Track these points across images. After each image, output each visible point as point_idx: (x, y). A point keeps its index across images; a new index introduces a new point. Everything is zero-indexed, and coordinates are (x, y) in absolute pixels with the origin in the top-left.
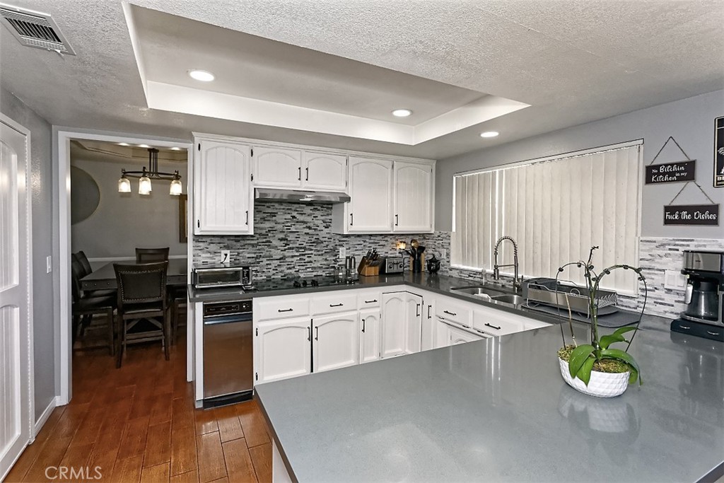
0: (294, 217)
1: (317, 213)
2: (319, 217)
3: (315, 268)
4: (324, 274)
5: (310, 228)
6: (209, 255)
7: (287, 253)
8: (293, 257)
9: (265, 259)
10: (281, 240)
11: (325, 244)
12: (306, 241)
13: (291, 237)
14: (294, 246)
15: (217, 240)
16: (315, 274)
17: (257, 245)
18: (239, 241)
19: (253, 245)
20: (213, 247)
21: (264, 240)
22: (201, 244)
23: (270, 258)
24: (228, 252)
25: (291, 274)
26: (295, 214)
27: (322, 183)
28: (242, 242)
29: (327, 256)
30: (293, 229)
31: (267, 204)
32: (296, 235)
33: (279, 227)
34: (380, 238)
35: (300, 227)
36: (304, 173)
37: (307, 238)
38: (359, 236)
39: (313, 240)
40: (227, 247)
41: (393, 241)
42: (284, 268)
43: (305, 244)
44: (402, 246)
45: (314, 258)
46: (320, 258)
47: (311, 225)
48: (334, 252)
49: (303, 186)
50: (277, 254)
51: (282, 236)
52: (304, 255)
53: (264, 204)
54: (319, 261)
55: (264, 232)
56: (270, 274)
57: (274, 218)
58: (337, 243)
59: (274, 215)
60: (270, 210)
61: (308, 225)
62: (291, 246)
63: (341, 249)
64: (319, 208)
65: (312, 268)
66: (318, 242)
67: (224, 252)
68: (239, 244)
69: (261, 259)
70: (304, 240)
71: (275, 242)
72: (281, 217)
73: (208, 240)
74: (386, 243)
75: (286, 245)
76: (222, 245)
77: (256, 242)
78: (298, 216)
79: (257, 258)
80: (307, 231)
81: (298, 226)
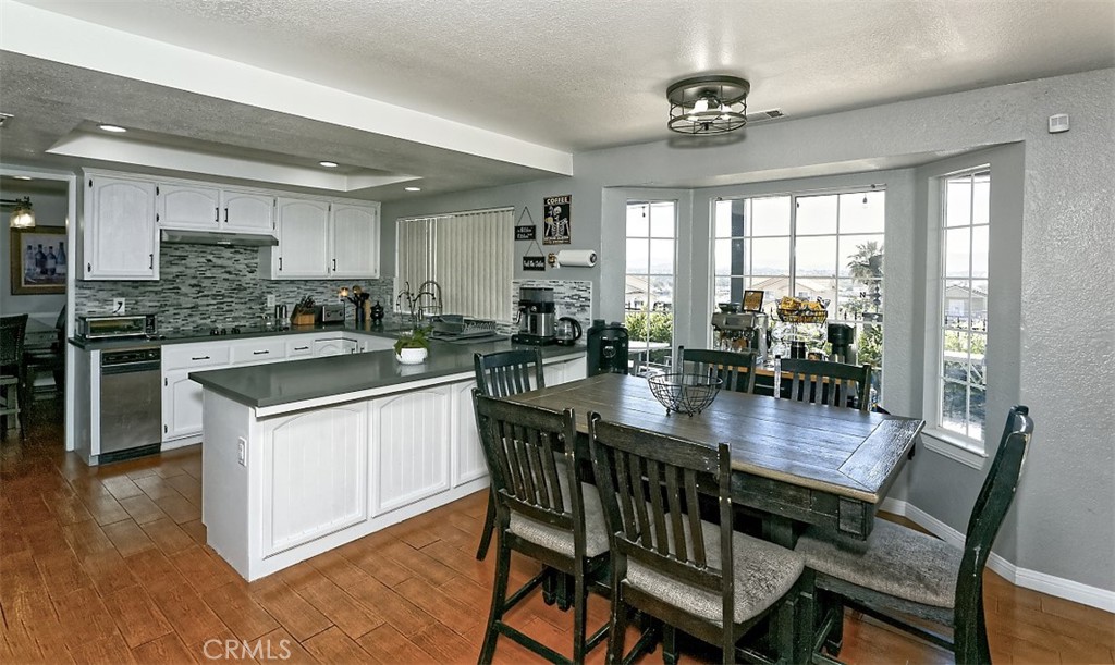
0: (209, 261)
1: (238, 256)
2: (242, 261)
3: (236, 317)
4: (247, 324)
5: (229, 273)
6: (97, 304)
7: (199, 301)
8: (208, 305)
9: (171, 308)
10: (193, 286)
11: (249, 291)
12: (226, 287)
13: (206, 283)
14: (210, 293)
15: (108, 286)
16: (236, 324)
17: (162, 292)
18: (137, 288)
19: (156, 293)
20: (102, 295)
21: (171, 287)
22: (86, 291)
23: (179, 307)
24: (123, 300)
25: (205, 324)
26: (210, 257)
28: (142, 289)
29: (252, 305)
30: (208, 274)
31: (176, 246)
32: (212, 281)
33: (190, 272)
34: (317, 284)
35: (217, 272)
36: (223, 213)
37: (227, 284)
38: (292, 282)
39: (234, 286)
40: (122, 295)
41: (334, 287)
42: (196, 318)
43: (224, 291)
44: (344, 293)
45: (235, 306)
46: (243, 306)
47: (232, 269)
48: (261, 300)
49: (222, 227)
50: (187, 302)
51: (194, 282)
52: (222, 303)
53: (173, 246)
54: (241, 310)
55: (170, 277)
56: (178, 325)
57: (183, 262)
58: (265, 289)
59: (183, 258)
60: (178, 253)
61: (228, 269)
62: (205, 293)
63: (269, 296)
64: (241, 251)
65: (233, 318)
66: (240, 288)
67: (116, 300)
68: (137, 292)
69: (166, 308)
70: (223, 287)
71: (184, 289)
72: (193, 261)
73: (96, 286)
74: (325, 290)
75: (199, 292)
76: (114, 292)
77: (160, 289)
78: (214, 260)
79: (161, 306)
80: (227, 276)
81: (214, 270)
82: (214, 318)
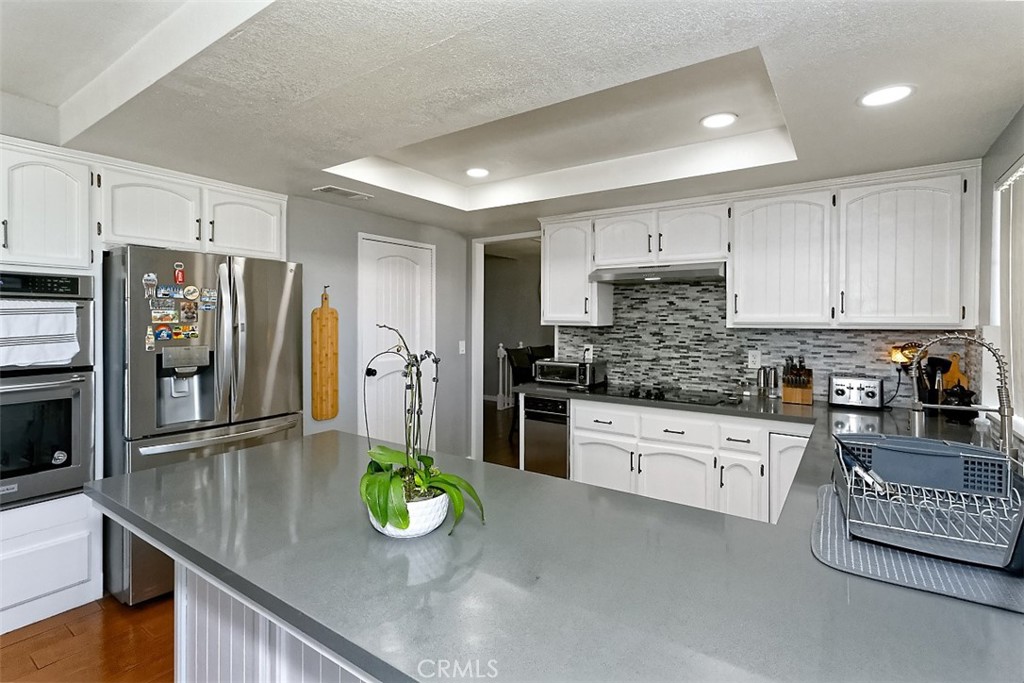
0: (671, 303)
1: (707, 296)
2: (712, 302)
3: (705, 379)
4: (720, 390)
5: (696, 318)
6: (572, 349)
7: (662, 353)
8: (670, 359)
9: (632, 359)
10: (654, 334)
11: (722, 343)
12: (691, 337)
13: (668, 331)
14: (672, 343)
15: (580, 332)
16: (705, 387)
17: (623, 340)
18: (602, 334)
19: (619, 340)
20: (577, 340)
21: (632, 334)
22: (566, 336)
23: (639, 358)
24: (591, 347)
25: (666, 382)
26: (673, 299)
27: (684, 252)
28: (607, 336)
29: (726, 363)
30: (670, 320)
31: (636, 288)
32: (674, 328)
33: (651, 317)
35: (680, 317)
36: (654, 242)
37: (692, 333)
38: (790, 332)
39: (702, 336)
40: (591, 341)
41: (883, 345)
42: (657, 374)
43: (688, 342)
44: (899, 357)
45: (702, 363)
46: (713, 364)
47: (698, 314)
48: (739, 356)
49: (654, 260)
50: (648, 353)
51: (655, 329)
52: (688, 358)
54: (710, 369)
55: (631, 323)
56: (639, 379)
57: (644, 305)
58: (744, 342)
59: (643, 301)
60: (639, 296)
61: (694, 314)
62: (667, 343)
63: (751, 353)
64: (712, 288)
65: (700, 378)
66: (709, 339)
67: (586, 346)
68: (602, 338)
69: (628, 359)
70: (686, 336)
71: (646, 338)
72: (654, 304)
73: (572, 331)
74: (858, 348)
75: (661, 342)
76: (585, 338)
77: (622, 337)
78: (677, 302)
79: (622, 356)
80: (692, 322)
81: (677, 315)
82: (677, 375)
